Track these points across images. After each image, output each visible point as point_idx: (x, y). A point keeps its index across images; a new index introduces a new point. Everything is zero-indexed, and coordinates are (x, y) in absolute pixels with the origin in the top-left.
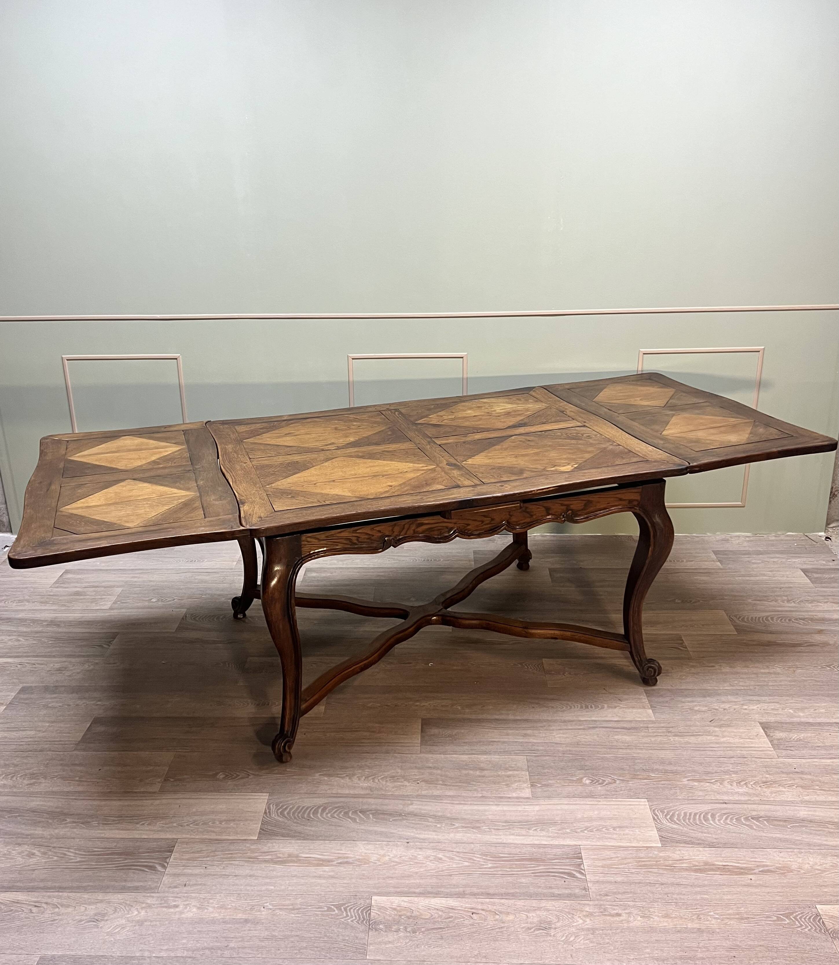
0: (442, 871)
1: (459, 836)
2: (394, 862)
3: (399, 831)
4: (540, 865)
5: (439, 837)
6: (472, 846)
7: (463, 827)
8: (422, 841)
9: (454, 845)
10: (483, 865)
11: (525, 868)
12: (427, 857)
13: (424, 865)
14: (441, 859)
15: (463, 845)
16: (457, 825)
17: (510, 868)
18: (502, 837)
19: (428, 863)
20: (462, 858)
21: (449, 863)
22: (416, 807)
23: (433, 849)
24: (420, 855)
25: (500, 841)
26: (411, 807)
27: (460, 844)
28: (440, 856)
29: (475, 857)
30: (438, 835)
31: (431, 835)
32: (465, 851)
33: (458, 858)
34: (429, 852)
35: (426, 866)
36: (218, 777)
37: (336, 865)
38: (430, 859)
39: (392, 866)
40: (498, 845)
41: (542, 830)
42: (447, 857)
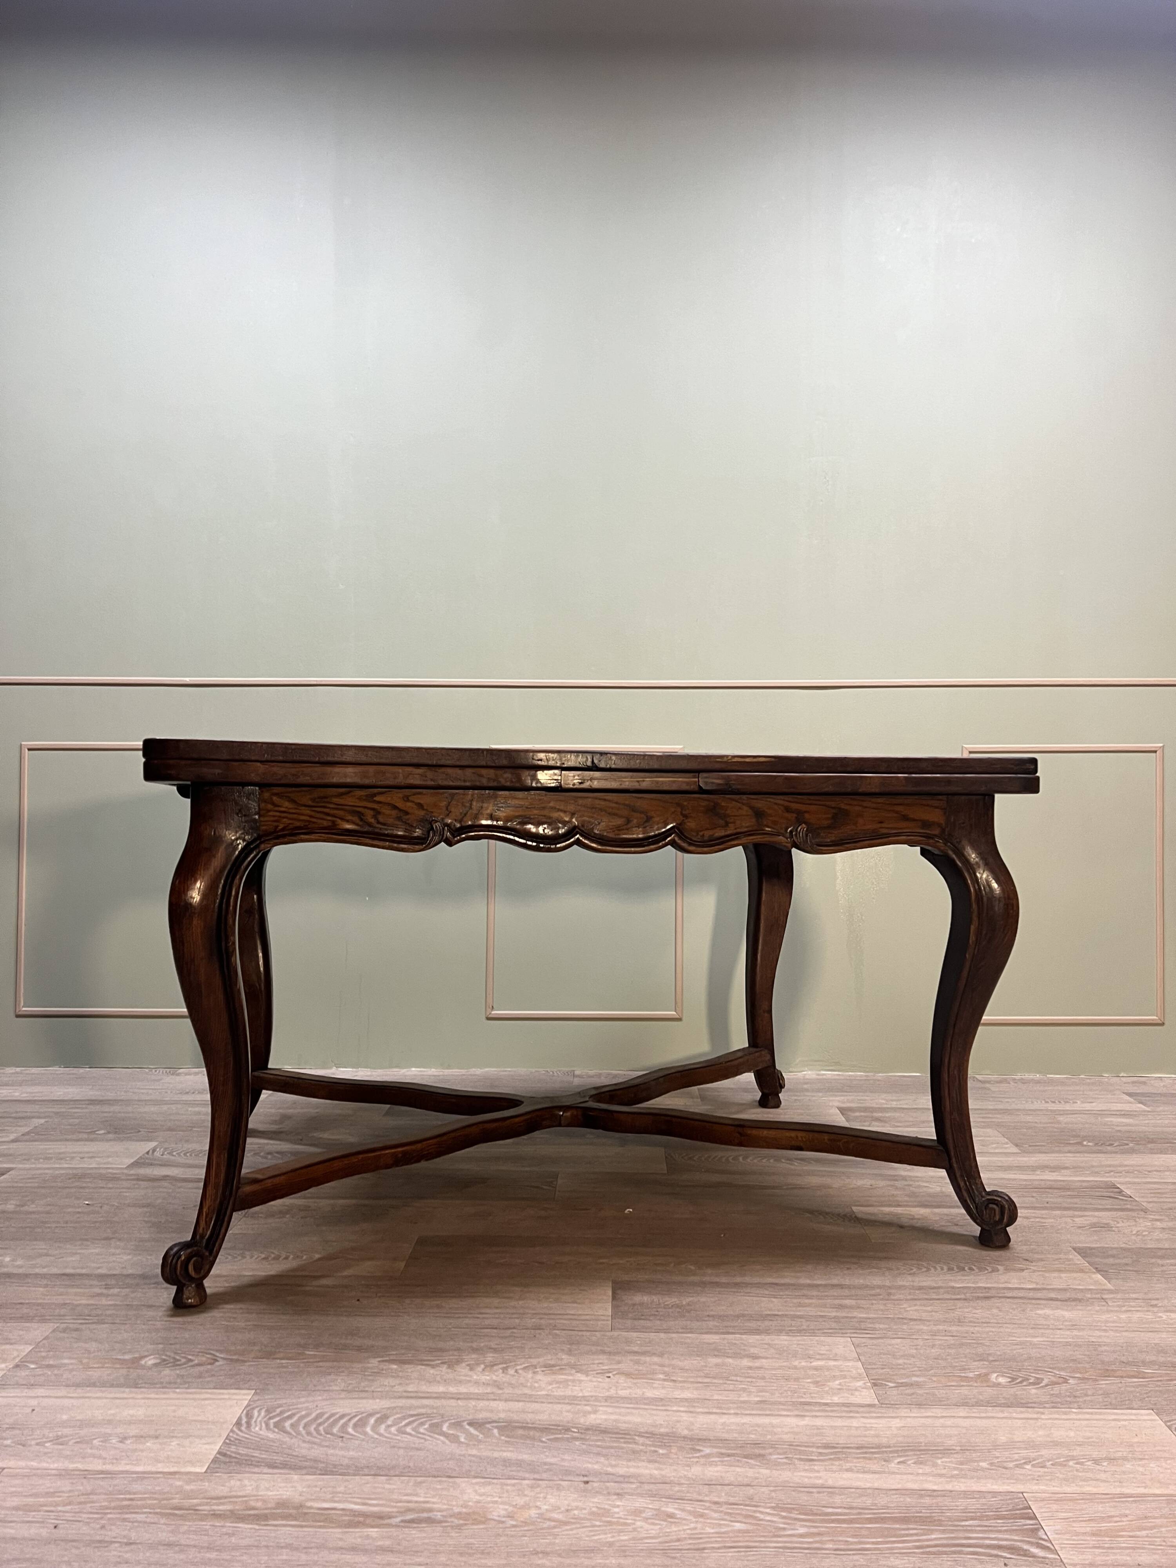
0: (678, 1540)
1: (714, 1471)
2: (549, 1520)
3: (563, 1460)
4: (932, 1532)
5: (663, 1473)
6: (751, 1491)
7: (722, 1454)
8: (621, 1479)
9: (706, 1489)
10: (784, 1529)
11: (894, 1536)
12: (637, 1512)
13: (631, 1528)
14: (671, 1516)
15: (726, 1488)
16: (707, 1451)
17: (853, 1536)
18: (822, 1474)
19: (639, 1524)
20: (726, 1513)
21: (692, 1525)
22: (604, 1417)
23: (652, 1495)
24: (620, 1508)
25: (820, 1482)
26: (593, 1416)
27: (719, 1487)
28: (671, 1510)
29: (761, 1512)
30: (661, 1469)
31: (646, 1470)
32: (732, 1500)
33: (716, 1515)
34: (640, 1503)
35: (635, 1530)
36: (143, 1362)
37: (402, 1524)
38: (644, 1515)
39: (549, 1528)
40: (814, 1490)
41: (921, 1463)
42: (690, 1512)
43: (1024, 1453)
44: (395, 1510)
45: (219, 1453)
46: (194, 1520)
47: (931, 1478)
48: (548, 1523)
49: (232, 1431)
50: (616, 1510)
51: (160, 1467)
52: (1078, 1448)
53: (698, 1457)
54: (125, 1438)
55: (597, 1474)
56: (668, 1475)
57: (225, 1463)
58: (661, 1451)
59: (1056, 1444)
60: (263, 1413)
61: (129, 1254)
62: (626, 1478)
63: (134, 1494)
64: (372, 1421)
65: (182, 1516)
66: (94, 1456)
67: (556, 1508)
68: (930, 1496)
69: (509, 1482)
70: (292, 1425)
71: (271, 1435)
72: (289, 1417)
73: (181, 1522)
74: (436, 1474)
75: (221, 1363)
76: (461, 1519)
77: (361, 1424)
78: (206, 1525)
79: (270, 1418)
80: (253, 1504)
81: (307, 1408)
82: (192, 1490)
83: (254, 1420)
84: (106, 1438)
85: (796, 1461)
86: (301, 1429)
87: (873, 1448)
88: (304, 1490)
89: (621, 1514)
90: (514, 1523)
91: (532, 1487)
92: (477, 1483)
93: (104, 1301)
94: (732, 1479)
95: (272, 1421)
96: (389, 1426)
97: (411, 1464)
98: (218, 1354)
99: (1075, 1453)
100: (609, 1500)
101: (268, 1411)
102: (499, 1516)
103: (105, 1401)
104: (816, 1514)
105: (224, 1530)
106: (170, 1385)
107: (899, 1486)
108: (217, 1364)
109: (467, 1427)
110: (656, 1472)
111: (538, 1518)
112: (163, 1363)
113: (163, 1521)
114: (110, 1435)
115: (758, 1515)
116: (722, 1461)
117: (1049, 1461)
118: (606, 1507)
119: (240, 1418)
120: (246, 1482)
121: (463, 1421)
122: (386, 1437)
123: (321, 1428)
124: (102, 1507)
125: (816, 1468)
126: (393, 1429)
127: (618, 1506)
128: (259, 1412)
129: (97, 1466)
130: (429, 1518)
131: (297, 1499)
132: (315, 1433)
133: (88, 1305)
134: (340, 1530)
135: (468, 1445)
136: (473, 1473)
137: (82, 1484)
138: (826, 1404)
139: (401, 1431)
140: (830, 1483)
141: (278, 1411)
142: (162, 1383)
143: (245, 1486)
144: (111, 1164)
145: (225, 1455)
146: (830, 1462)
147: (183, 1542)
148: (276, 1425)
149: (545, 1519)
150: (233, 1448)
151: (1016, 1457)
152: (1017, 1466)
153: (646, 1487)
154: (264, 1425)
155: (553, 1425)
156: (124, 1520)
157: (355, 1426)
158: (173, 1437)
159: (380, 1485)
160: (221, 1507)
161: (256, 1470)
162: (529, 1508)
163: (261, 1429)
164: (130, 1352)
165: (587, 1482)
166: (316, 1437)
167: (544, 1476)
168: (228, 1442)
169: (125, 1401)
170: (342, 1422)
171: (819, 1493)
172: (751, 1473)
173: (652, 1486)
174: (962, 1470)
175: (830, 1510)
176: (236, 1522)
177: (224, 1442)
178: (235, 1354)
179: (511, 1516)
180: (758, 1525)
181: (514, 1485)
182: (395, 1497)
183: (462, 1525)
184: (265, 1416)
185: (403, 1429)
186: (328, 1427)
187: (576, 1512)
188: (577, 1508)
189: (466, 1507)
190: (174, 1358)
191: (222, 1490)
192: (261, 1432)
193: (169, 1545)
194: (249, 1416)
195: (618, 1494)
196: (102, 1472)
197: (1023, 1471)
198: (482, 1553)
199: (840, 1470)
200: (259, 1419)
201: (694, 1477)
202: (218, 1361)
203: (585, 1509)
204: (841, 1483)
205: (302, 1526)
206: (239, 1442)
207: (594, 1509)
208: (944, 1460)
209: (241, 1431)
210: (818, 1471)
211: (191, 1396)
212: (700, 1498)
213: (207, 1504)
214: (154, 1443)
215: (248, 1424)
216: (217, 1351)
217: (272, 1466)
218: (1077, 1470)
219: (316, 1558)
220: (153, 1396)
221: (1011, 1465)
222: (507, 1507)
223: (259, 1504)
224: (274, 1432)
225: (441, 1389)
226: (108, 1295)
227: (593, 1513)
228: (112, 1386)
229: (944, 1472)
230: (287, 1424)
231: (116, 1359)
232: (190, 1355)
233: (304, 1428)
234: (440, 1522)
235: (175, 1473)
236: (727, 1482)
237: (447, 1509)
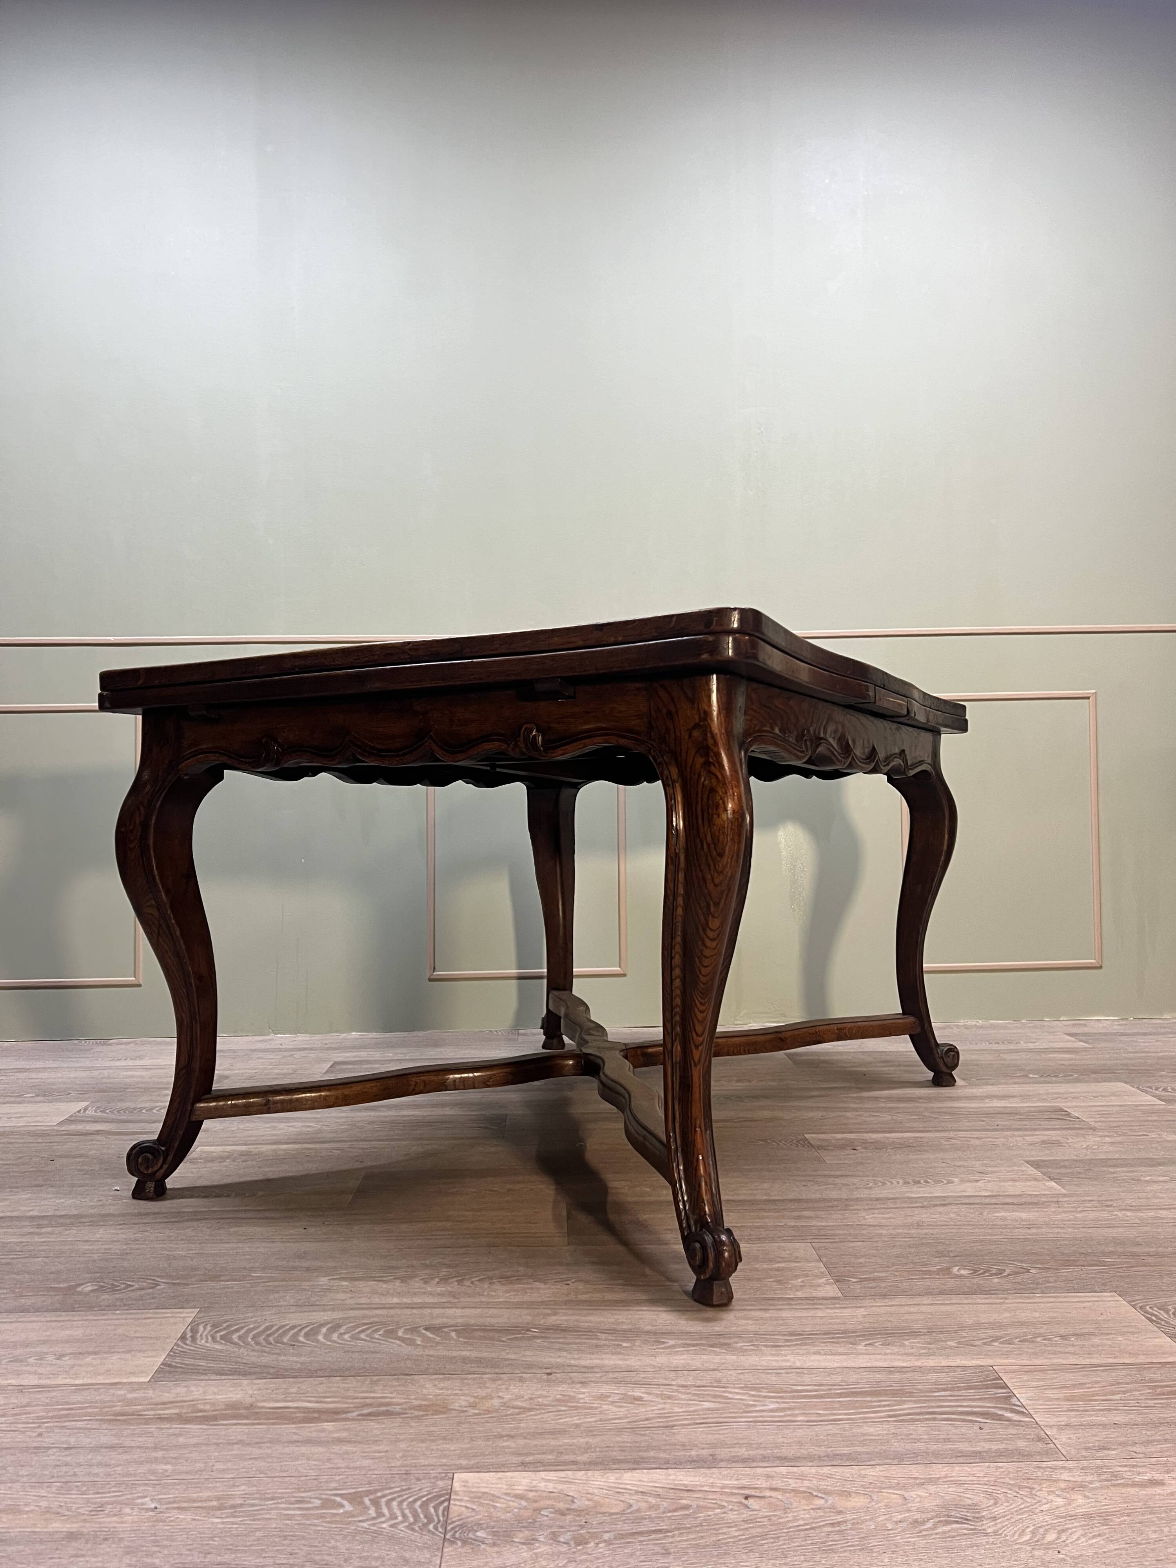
0: (647, 1419)
1: (679, 1360)
2: (513, 1408)
3: (524, 1355)
4: (904, 1402)
5: (628, 1363)
6: (719, 1374)
7: (685, 1345)
8: (586, 1370)
9: (672, 1375)
10: (753, 1405)
12: (603, 1397)
13: (597, 1411)
14: (639, 1399)
15: (692, 1373)
16: (672, 1342)
18: (788, 1357)
19: (606, 1407)
20: (697, 1395)
21: (661, 1406)
22: (566, 1318)
23: (617, 1382)
25: (788, 1364)
26: (553, 1318)
27: (686, 1373)
28: (637, 1394)
29: (730, 1393)
30: (625, 1360)
31: (610, 1360)
32: (699, 1383)
33: (684, 1397)
34: (605, 1389)
35: (601, 1412)
36: (79, 1289)
37: (359, 1417)
38: (610, 1399)
39: (512, 1414)
40: (783, 1371)
41: (889, 1345)
42: (657, 1396)
43: (991, 1332)
44: (352, 1405)
45: (163, 1364)
46: (138, 1424)
47: (899, 1357)
48: (511, 1411)
49: (176, 1344)
50: (581, 1396)
51: (101, 1380)
52: (1045, 1327)
53: (663, 1348)
54: (63, 1355)
55: (559, 1366)
56: (633, 1364)
57: (170, 1372)
58: (625, 1345)
59: (1022, 1324)
60: (209, 1328)
61: (63, 1198)
62: (590, 1369)
63: (74, 1404)
64: (324, 1330)
65: (125, 1421)
66: (29, 1373)
67: (518, 1397)
68: (899, 1372)
69: (470, 1376)
70: (240, 1337)
71: (218, 1347)
72: (237, 1330)
73: (124, 1427)
74: (393, 1373)
75: (162, 1286)
76: (420, 1410)
77: (312, 1333)
78: (152, 1428)
79: (216, 1332)
80: (201, 1407)
81: (255, 1322)
82: (136, 1398)
83: (199, 1334)
84: (41, 1357)
85: (764, 1348)
86: (250, 1340)
87: (838, 1333)
88: (255, 1392)
89: (587, 1400)
90: (477, 1411)
91: (494, 1380)
92: (436, 1379)
93: (37, 1239)
94: (699, 1365)
95: (218, 1335)
96: (342, 1334)
97: (367, 1366)
98: (159, 1279)
99: (1042, 1331)
100: (572, 1388)
101: (214, 1326)
102: (460, 1406)
103: (39, 1324)
104: (786, 1392)
105: (171, 1431)
106: (111, 1307)
107: (869, 1365)
108: (159, 1287)
109: (424, 1332)
110: (620, 1362)
111: (502, 1406)
112: (101, 1289)
113: (104, 1426)
114: (47, 1353)
115: (726, 1394)
116: (688, 1351)
117: (1016, 1338)
118: (571, 1394)
119: (184, 1333)
120: (193, 1388)
121: (420, 1327)
122: (339, 1343)
123: (271, 1339)
124: (38, 1418)
125: (783, 1352)
126: (346, 1337)
127: (584, 1393)
128: (204, 1327)
129: (33, 1381)
130: (388, 1411)
131: (249, 1400)
132: (264, 1343)
133: (20, 1242)
134: (294, 1426)
135: (424, 1346)
136: (431, 1371)
137: (17, 1398)
138: (790, 1299)
139: (353, 1338)
140: (798, 1364)
141: (225, 1325)
142: (100, 1306)
143: (193, 1391)
144: (41, 1122)
145: (169, 1366)
146: (797, 1347)
147: (126, 1444)
148: (222, 1337)
149: (509, 1407)
150: (178, 1360)
151: (983, 1336)
152: (985, 1344)
153: (611, 1375)
154: (209, 1338)
155: (512, 1327)
156: (62, 1427)
157: (307, 1335)
158: (113, 1353)
159: (336, 1385)
160: (166, 1412)
161: (202, 1377)
162: (492, 1398)
163: (207, 1342)
164: (65, 1281)
165: (550, 1374)
166: (265, 1346)
167: (506, 1370)
168: (172, 1354)
169: (62, 1324)
170: (292, 1332)
171: (787, 1373)
172: (717, 1359)
173: (616, 1375)
174: (929, 1349)
175: (799, 1388)
176: (182, 1424)
177: (169, 1355)
178: (177, 1279)
179: (473, 1406)
180: (728, 1403)
181: (474, 1379)
182: (350, 1393)
183: (423, 1416)
184: (211, 1331)
185: (357, 1336)
186: (278, 1337)
187: (540, 1400)
188: (540, 1396)
189: (426, 1400)
190: (113, 1285)
191: (167, 1397)
192: (208, 1345)
193: (112, 1447)
194: (194, 1331)
195: (581, 1383)
196: (38, 1386)
197: (991, 1348)
198: (445, 1438)
199: (808, 1353)
200: (206, 1333)
201: (660, 1365)
202: (158, 1285)
203: (549, 1397)
204: (809, 1364)
205: (253, 1424)
206: (183, 1354)
207: (559, 1396)
208: (911, 1341)
209: (185, 1343)
210: (786, 1355)
211: (132, 1316)
212: (667, 1382)
213: (152, 1409)
214: (93, 1359)
215: (194, 1338)
216: (158, 1276)
217: (220, 1373)
218: (1045, 1345)
219: (269, 1451)
220: (91, 1318)
221: (978, 1343)
222: (467, 1398)
223: (208, 1407)
224: (221, 1344)
225: (396, 1300)
226: (41, 1234)
227: (559, 1400)
228: (47, 1311)
229: (911, 1351)
230: (235, 1337)
231: (51, 1287)
232: (129, 1281)
233: (252, 1339)
234: (399, 1414)
235: (117, 1384)
236: (693, 1368)
237: (406, 1403)
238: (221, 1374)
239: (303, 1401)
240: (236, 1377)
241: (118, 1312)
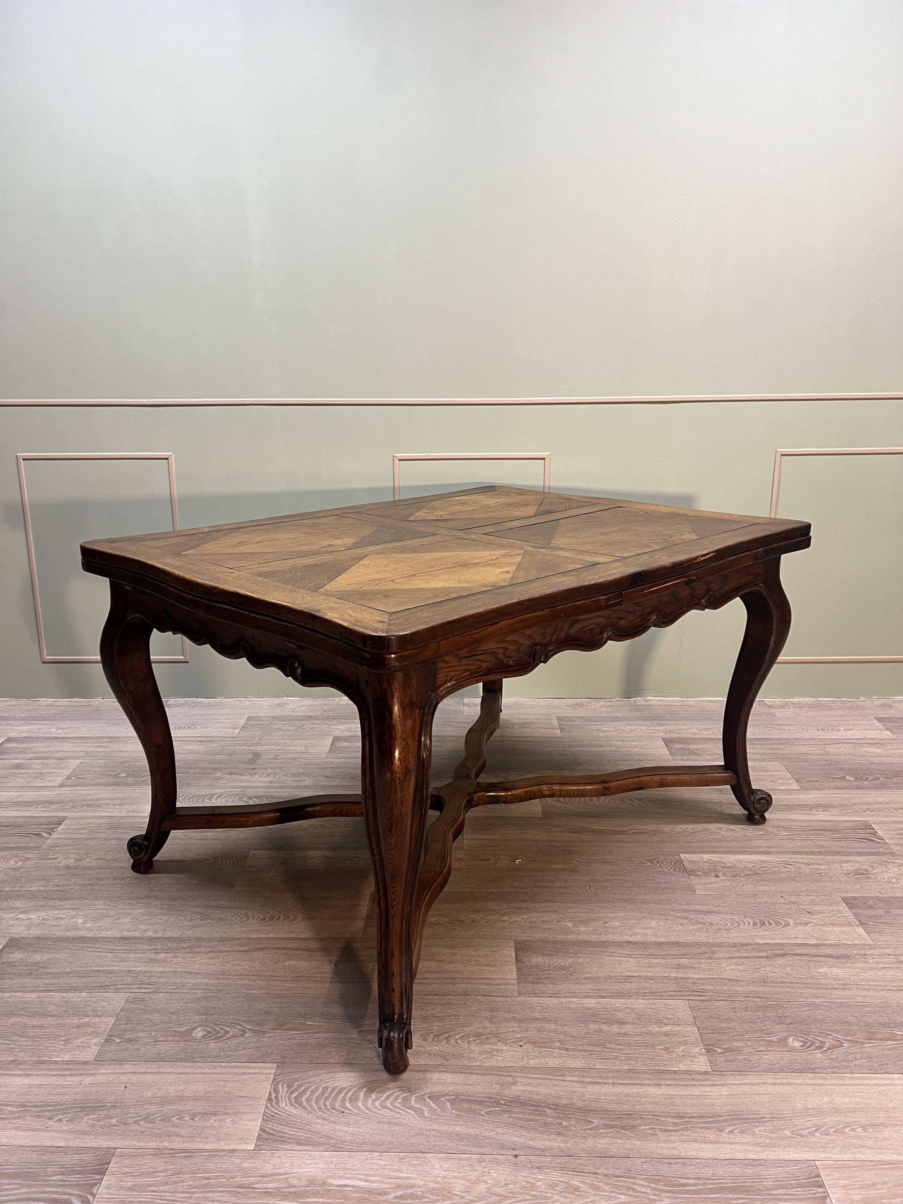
1: (603, 1144)
3: (497, 1134)
5: (569, 1145)
6: (629, 1162)
7: (607, 1126)
8: (540, 1153)
9: (598, 1162)
12: (553, 1186)
14: (577, 1189)
15: (612, 1160)
16: (596, 1122)
18: (677, 1145)
22: (521, 1088)
23: (562, 1168)
25: (676, 1153)
26: (514, 1088)
27: (607, 1160)
30: (567, 1142)
31: (556, 1142)
34: (554, 1176)
36: (194, 1034)
43: (814, 1120)
44: (388, 1186)
45: (261, 1129)
47: (751, 1148)
49: (266, 1107)
50: (539, 1184)
51: (223, 1145)
53: (590, 1129)
54: (195, 1115)
56: (572, 1148)
57: (266, 1140)
58: (564, 1123)
60: (285, 1088)
62: (543, 1152)
63: (210, 1172)
64: (360, 1096)
66: (176, 1135)
67: (497, 1183)
69: (464, 1156)
70: (307, 1100)
71: (294, 1111)
72: (304, 1092)
74: (412, 1149)
75: (248, 1034)
76: (434, 1194)
77: (354, 1098)
79: (291, 1093)
80: (291, 1181)
81: (316, 1082)
82: (248, 1168)
83: (280, 1096)
84: (181, 1116)
85: (659, 1133)
87: (710, 1117)
88: (324, 1166)
89: (543, 1188)
91: (479, 1161)
92: (441, 1159)
94: (616, 1151)
95: (292, 1096)
96: (372, 1101)
97: (394, 1140)
98: (245, 1026)
100: (533, 1173)
101: (288, 1086)
102: (460, 1191)
103: (174, 1075)
106: (217, 1058)
107: (730, 1157)
108: (246, 1035)
109: (428, 1100)
111: (489, 1193)
112: (208, 1035)
114: (184, 1112)
115: (635, 1187)
116: (607, 1133)
118: (532, 1180)
119: (270, 1093)
120: (284, 1159)
121: (425, 1095)
122: (372, 1113)
123: (326, 1104)
125: (672, 1138)
127: (540, 1180)
128: (282, 1086)
129: (179, 1144)
130: (413, 1194)
131: (321, 1176)
132: (322, 1109)
135: (431, 1120)
137: (172, 1163)
138: (675, 1072)
139: (381, 1107)
140: (683, 1153)
141: (297, 1084)
142: (210, 1057)
143: (284, 1163)
145: (265, 1132)
146: (682, 1132)
148: (296, 1100)
149: (494, 1195)
150: (270, 1125)
152: (809, 1134)
154: (287, 1099)
155: (487, 1098)
157: (351, 1101)
158: (227, 1114)
159: (376, 1161)
160: (270, 1185)
161: (289, 1147)
162: (481, 1184)
163: (286, 1104)
164: (184, 1024)
166: (325, 1113)
168: (265, 1118)
169: (189, 1076)
170: (341, 1096)
172: (627, 1144)
174: (772, 1138)
176: (282, 1200)
177: (263, 1119)
178: (257, 1026)
179: (469, 1192)
184: (287, 1091)
185: (382, 1104)
186: (331, 1102)
187: (511, 1187)
188: (511, 1182)
190: (216, 1030)
191: (268, 1168)
192: (287, 1108)
194: (276, 1091)
196: (184, 1151)
199: (690, 1140)
200: (284, 1094)
201: (589, 1150)
203: (517, 1183)
206: (272, 1118)
207: (524, 1183)
209: (273, 1105)
210: (674, 1142)
211: (233, 1071)
212: (595, 1170)
213: (260, 1182)
214: (215, 1121)
215: (277, 1100)
216: (245, 1022)
217: (298, 1141)
220: (206, 1070)
221: (806, 1133)
222: (464, 1182)
223: (296, 1182)
224: (296, 1107)
227: (523, 1187)
228: (177, 1060)
230: (304, 1100)
231: (175, 1031)
232: (226, 1026)
233: (315, 1103)
234: (421, 1198)
235: (234, 1151)
236: (612, 1154)
237: (424, 1185)
238: (301, 1144)
239: (356, 1179)
240: (310, 1148)
241: (223, 1064)
